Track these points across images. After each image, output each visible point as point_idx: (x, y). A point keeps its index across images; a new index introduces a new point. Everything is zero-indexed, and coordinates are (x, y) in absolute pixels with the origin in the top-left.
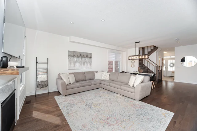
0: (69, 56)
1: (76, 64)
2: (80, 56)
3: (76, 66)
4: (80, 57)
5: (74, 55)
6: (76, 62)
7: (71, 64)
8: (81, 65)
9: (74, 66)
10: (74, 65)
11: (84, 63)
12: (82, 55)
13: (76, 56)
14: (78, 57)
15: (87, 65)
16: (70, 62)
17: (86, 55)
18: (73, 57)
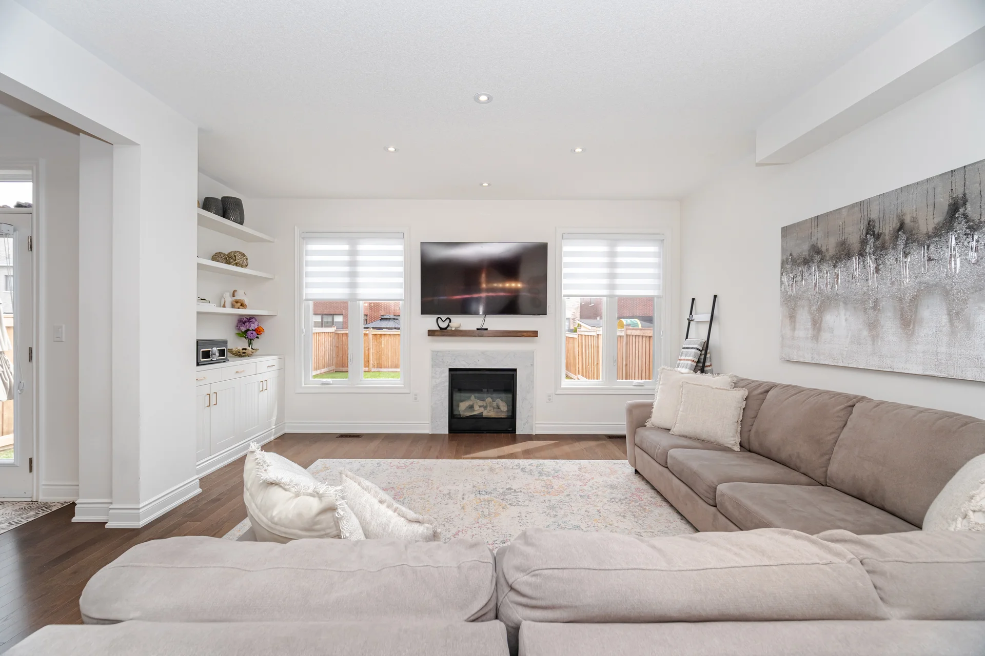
0: (783, 263)
1: (830, 318)
2: (864, 242)
3: (825, 336)
4: (862, 254)
5: (816, 250)
6: (825, 303)
7: (792, 317)
8: (873, 326)
9: (816, 337)
10: (817, 325)
11: (915, 300)
12: (887, 228)
13: (832, 252)
14: (844, 254)
15: (953, 333)
16: (791, 303)
17: (944, 202)
18: (807, 262)
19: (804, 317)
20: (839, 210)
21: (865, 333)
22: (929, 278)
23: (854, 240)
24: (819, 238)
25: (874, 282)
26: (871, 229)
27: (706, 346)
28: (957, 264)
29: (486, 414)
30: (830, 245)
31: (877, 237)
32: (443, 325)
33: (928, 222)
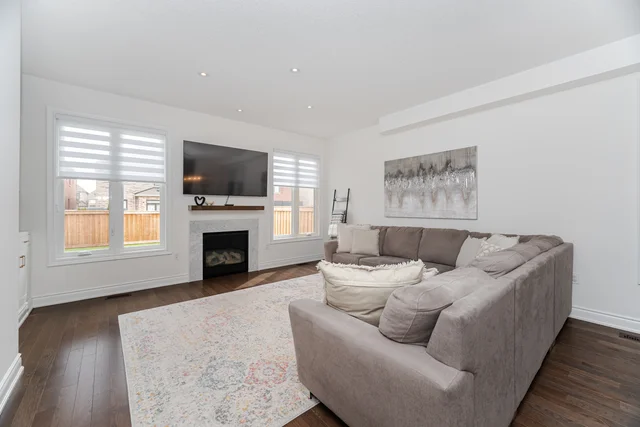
0: (386, 177)
1: (406, 199)
2: (418, 172)
3: (404, 206)
4: (418, 175)
5: (400, 172)
6: (404, 193)
7: (390, 200)
9: (401, 207)
10: (401, 202)
11: (436, 193)
12: (427, 167)
13: (407, 174)
14: (411, 175)
15: (447, 202)
16: (389, 194)
17: (444, 160)
18: (396, 177)
19: (395, 199)
20: (408, 159)
21: (420, 204)
22: (440, 185)
23: (415, 170)
24: (401, 168)
25: (423, 186)
26: (421, 167)
27: (345, 213)
28: (448, 183)
29: (227, 262)
30: (406, 171)
31: (424, 170)
32: (200, 202)
33: (440, 167)
